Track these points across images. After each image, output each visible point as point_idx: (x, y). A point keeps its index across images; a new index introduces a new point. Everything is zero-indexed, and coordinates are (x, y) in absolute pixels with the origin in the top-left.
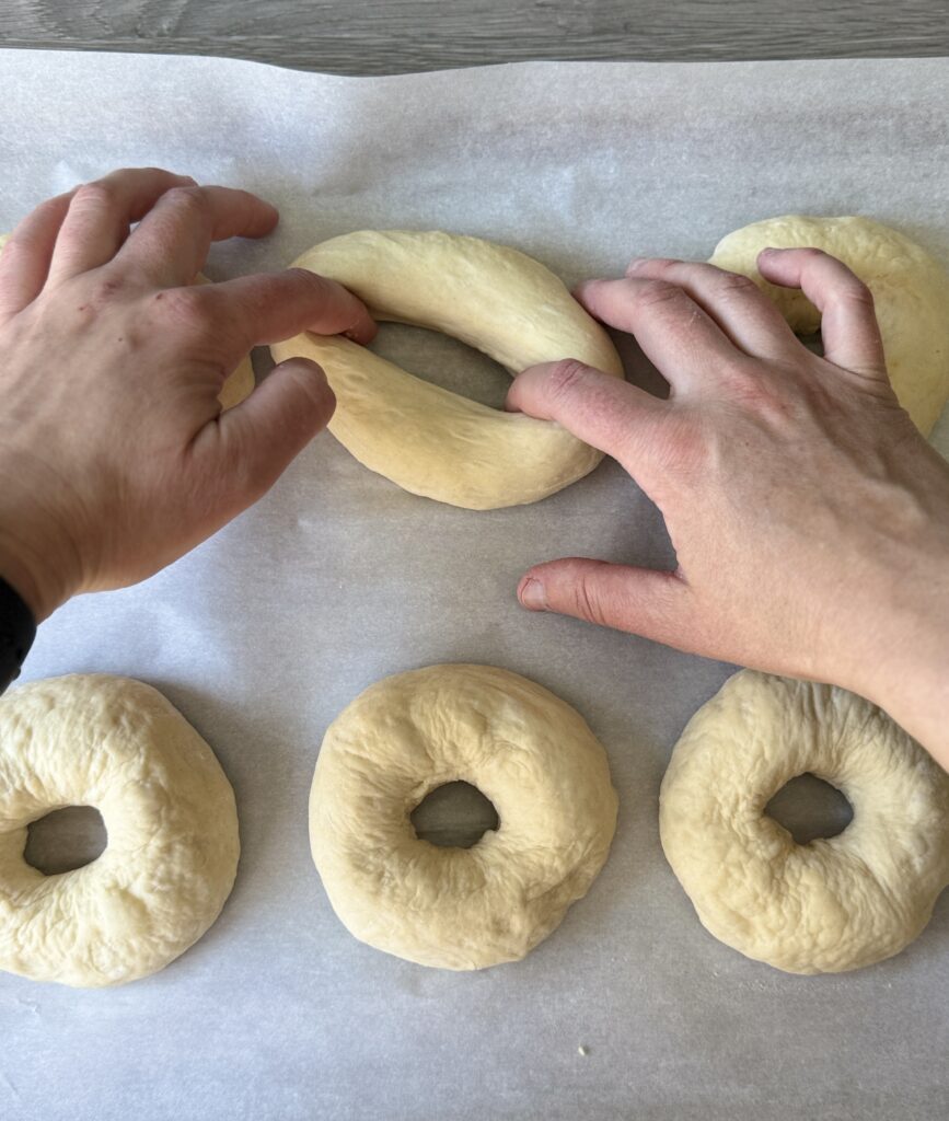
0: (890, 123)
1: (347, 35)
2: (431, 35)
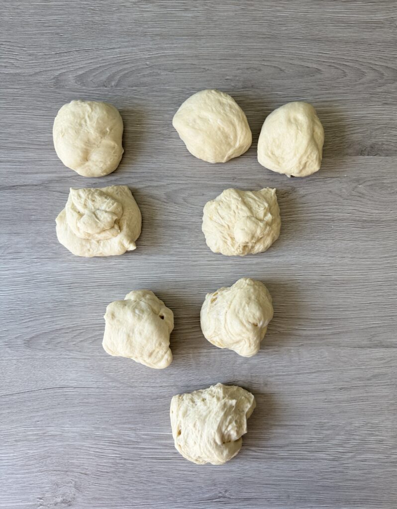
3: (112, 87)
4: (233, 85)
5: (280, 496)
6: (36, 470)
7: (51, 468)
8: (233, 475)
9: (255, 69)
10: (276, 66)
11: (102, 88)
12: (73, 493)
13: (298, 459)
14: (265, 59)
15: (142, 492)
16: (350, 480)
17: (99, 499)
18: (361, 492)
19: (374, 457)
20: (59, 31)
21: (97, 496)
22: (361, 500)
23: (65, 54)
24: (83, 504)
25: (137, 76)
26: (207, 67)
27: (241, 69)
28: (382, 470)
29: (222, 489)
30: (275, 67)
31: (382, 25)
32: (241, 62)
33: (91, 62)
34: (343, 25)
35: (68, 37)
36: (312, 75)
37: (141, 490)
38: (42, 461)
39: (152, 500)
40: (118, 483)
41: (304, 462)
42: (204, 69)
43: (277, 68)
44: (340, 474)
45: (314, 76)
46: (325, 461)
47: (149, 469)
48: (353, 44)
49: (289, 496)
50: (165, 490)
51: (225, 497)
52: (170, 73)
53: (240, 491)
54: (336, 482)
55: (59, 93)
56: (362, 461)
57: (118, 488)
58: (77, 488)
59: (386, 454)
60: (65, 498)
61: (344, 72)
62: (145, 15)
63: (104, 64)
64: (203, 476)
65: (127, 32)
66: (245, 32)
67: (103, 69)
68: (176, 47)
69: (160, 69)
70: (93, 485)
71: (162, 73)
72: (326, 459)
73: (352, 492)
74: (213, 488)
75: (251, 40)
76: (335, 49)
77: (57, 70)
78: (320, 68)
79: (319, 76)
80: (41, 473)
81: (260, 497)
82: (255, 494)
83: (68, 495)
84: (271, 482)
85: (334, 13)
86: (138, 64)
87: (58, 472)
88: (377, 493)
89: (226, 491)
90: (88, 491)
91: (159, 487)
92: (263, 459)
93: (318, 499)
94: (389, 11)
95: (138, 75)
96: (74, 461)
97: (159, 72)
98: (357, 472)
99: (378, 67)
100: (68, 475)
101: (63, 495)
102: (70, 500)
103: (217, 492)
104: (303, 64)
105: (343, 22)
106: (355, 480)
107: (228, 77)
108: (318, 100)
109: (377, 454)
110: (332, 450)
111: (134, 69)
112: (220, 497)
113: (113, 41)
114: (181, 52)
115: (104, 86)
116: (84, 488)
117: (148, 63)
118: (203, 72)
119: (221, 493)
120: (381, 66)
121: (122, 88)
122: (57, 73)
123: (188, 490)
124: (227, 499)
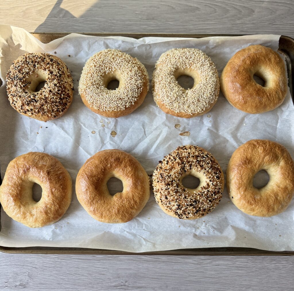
3: (60, 17)
4: (140, 17)
5: (161, 286)
6: (4, 264)
7: (14, 263)
8: (131, 272)
9: (155, 7)
10: (170, 5)
11: (53, 18)
12: (27, 279)
13: (174, 263)
15: (71, 280)
16: (208, 277)
17: (43, 284)
18: (214, 286)
19: (224, 263)
21: (42, 282)
26: (123, 6)
27: (146, 7)
28: (230, 272)
29: (123, 280)
30: (169, 6)
32: (146, 2)
36: (193, 11)
38: (8, 258)
39: (78, 285)
40: (57, 274)
41: (178, 264)
42: (121, 6)
43: (171, 6)
44: (202, 273)
45: (194, 12)
46: (192, 265)
47: (77, 266)
49: (167, 286)
50: (87, 280)
51: (125, 286)
52: (98, 9)
53: (135, 282)
54: (199, 279)
55: (25, 21)
56: (217, 266)
57: (56, 277)
58: (30, 276)
59: (233, 261)
60: (21, 282)
61: (215, 10)
64: (111, 271)
70: (40, 275)
71: (93, 9)
72: (193, 263)
73: (209, 285)
74: (117, 279)
77: (25, 6)
78: (199, 7)
79: (198, 12)
80: (6, 266)
81: (148, 286)
82: (145, 284)
83: (24, 281)
84: (156, 277)
86: (78, 3)
87: (18, 266)
89: (126, 282)
90: (37, 279)
91: (83, 277)
92: (151, 261)
93: (187, 289)
95: (78, 10)
98: (213, 273)
99: (238, 6)
100: (24, 268)
102: (25, 284)
103: (120, 282)
104: (188, 4)
106: (211, 278)
107: (137, 12)
108: (196, 28)
109: (226, 261)
110: (196, 258)
111: (75, 6)
112: (122, 285)
115: (55, 17)
116: (34, 277)
117: (84, 2)
118: (120, 9)
119: (122, 283)
120: (240, 6)
121: (67, 19)
122: (24, 8)
123: (101, 280)
124: (127, 287)
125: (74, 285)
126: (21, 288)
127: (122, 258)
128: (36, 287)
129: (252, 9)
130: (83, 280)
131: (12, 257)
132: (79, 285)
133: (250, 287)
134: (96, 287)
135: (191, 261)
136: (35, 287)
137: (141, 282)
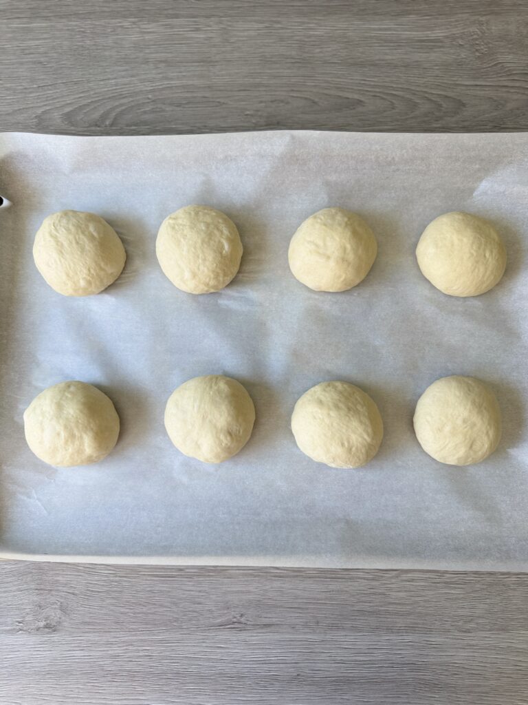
0: (373, 157)
1: (174, 126)
2: (205, 126)
3: (106, 126)
4: (254, 121)
5: (307, 623)
6: (15, 588)
7: (33, 586)
8: (251, 597)
9: (282, 101)
10: (308, 97)
11: (93, 128)
12: (58, 616)
13: (330, 578)
14: (295, 89)
15: (140, 615)
16: (394, 603)
17: (89, 624)
18: (405, 618)
19: (423, 576)
20: (42, 59)
21: (87, 620)
22: (407, 628)
23: (50, 87)
24: (70, 629)
25: (137, 113)
26: (222, 101)
27: (265, 102)
28: (433, 593)
29: (237, 613)
30: (306, 99)
31: (440, 44)
32: (264, 93)
33: (80, 97)
34: (392, 44)
35: (53, 67)
37: (139, 613)
38: (21, 577)
39: (153, 625)
40: (113, 605)
41: (336, 581)
42: (219, 102)
43: (310, 99)
44: (380, 596)
45: (354, 108)
46: (363, 581)
47: (149, 589)
48: (403, 68)
49: (318, 623)
51: (240, 623)
52: (176, 108)
53: (258, 616)
54: (376, 606)
56: (409, 581)
57: (112, 610)
58: (63, 609)
59: (439, 572)
60: (48, 622)
61: (393, 103)
62: (147, 37)
63: (97, 99)
64: (213, 597)
65: (124, 58)
66: (269, 56)
67: (96, 105)
68: (184, 76)
69: (164, 104)
70: (81, 606)
71: (167, 109)
72: (364, 579)
73: (395, 618)
74: (225, 612)
75: (278, 66)
76: (381, 75)
77: (41, 107)
78: (362, 99)
79: (360, 109)
80: (19, 592)
81: (283, 623)
82: (277, 619)
83: (53, 619)
84: (296, 606)
85: (380, 29)
86: (138, 98)
87: (41, 592)
88: (426, 620)
89: (242, 616)
90: (76, 614)
91: (161, 610)
92: (287, 577)
93: (354, 626)
94: (451, 25)
95: (138, 111)
96: (60, 578)
97: (163, 107)
98: (400, 594)
99: (434, 96)
100: (52, 595)
101: (47, 619)
102: (55, 624)
103: (231, 617)
104: (341, 94)
105: (391, 41)
106: (399, 604)
107: (248, 113)
111: (133, 104)
112: (234, 623)
113: (107, 70)
114: (190, 82)
115: (96, 125)
116: (71, 610)
117: (150, 96)
118: (217, 106)
119: (235, 617)
120: (438, 95)
121: (118, 128)
122: (39, 111)
123: (195, 614)
124: (243, 626)
125: (147, 624)
126: (48, 633)
127: (234, 571)
128: (77, 630)
129: (460, 101)
130: (163, 615)
131: (30, 575)
132: (155, 624)
133: (472, 620)
134: (185, 627)
135: (361, 574)
136: (73, 630)
137: (269, 615)
